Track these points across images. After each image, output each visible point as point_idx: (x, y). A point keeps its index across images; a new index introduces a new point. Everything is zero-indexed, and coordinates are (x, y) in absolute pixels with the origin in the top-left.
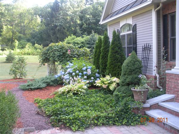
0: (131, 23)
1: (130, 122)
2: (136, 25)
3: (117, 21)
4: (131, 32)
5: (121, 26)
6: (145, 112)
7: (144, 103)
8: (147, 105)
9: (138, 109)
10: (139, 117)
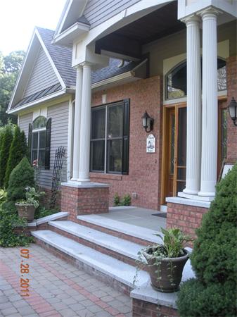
0: (46, 116)
1: (7, 242)
2: (51, 119)
3: (29, 112)
4: (45, 129)
5: (34, 119)
6: (30, 232)
7: (30, 221)
8: (34, 224)
9: (21, 228)
10: (21, 238)
